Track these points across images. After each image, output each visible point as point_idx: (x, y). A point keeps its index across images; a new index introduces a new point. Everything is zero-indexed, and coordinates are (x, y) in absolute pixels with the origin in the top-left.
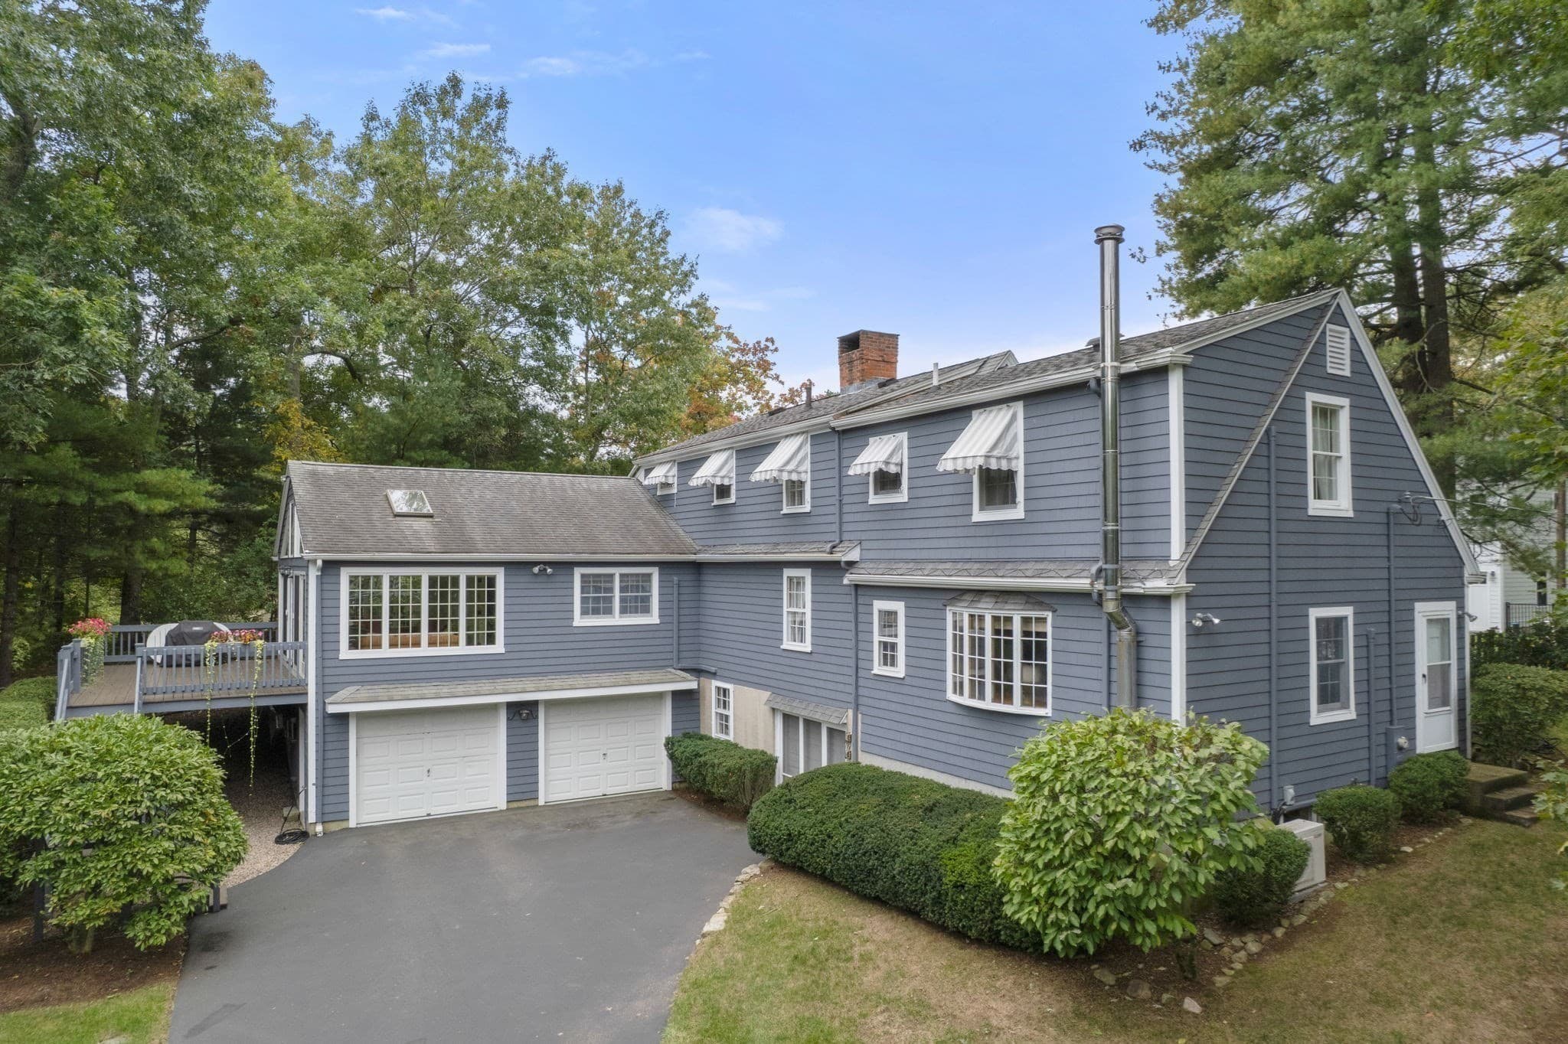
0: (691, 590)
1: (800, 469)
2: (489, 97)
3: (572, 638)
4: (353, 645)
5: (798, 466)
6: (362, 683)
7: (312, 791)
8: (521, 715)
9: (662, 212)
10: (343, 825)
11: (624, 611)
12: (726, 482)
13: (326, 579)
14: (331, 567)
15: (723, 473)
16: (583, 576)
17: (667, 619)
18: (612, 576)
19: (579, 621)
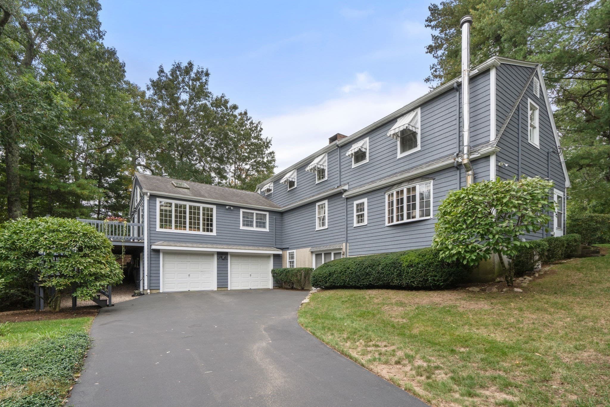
0: (279, 222)
1: (324, 165)
2: (202, 72)
3: (239, 233)
4: (161, 227)
5: (323, 163)
6: (165, 241)
7: (146, 278)
8: (222, 257)
9: (260, 122)
10: (158, 291)
11: (257, 226)
12: (293, 180)
13: (151, 202)
14: (153, 197)
15: (292, 177)
16: (243, 212)
17: (271, 231)
18: (253, 213)
19: (242, 227)
